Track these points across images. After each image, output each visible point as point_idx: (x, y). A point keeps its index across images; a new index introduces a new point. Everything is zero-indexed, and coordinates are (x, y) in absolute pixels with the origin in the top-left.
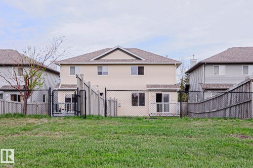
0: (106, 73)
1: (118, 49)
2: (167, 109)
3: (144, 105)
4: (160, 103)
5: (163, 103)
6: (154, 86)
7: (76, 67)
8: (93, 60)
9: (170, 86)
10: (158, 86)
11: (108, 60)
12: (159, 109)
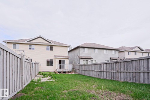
0: (34, 49)
1: (40, 37)
2: (64, 67)
3: (53, 65)
4: (60, 65)
5: (62, 65)
6: (58, 56)
7: (17, 45)
8: (26, 41)
9: (65, 56)
10: (60, 56)
11: (34, 42)
12: (60, 67)
